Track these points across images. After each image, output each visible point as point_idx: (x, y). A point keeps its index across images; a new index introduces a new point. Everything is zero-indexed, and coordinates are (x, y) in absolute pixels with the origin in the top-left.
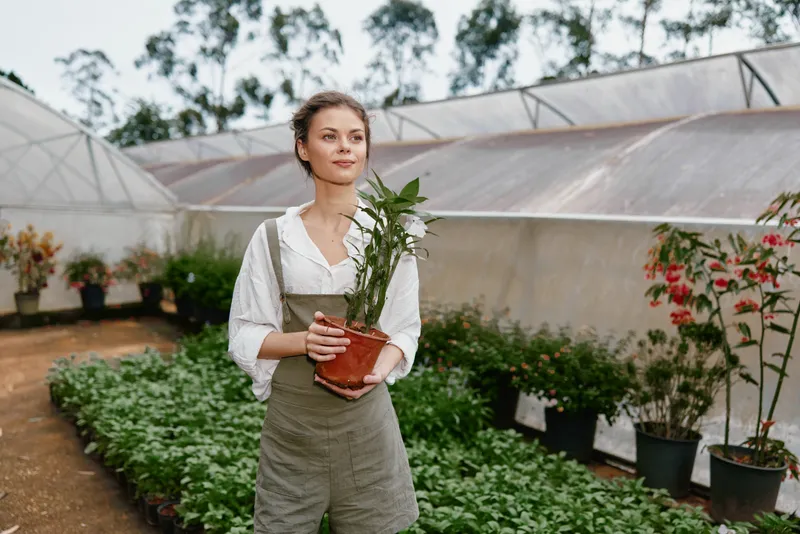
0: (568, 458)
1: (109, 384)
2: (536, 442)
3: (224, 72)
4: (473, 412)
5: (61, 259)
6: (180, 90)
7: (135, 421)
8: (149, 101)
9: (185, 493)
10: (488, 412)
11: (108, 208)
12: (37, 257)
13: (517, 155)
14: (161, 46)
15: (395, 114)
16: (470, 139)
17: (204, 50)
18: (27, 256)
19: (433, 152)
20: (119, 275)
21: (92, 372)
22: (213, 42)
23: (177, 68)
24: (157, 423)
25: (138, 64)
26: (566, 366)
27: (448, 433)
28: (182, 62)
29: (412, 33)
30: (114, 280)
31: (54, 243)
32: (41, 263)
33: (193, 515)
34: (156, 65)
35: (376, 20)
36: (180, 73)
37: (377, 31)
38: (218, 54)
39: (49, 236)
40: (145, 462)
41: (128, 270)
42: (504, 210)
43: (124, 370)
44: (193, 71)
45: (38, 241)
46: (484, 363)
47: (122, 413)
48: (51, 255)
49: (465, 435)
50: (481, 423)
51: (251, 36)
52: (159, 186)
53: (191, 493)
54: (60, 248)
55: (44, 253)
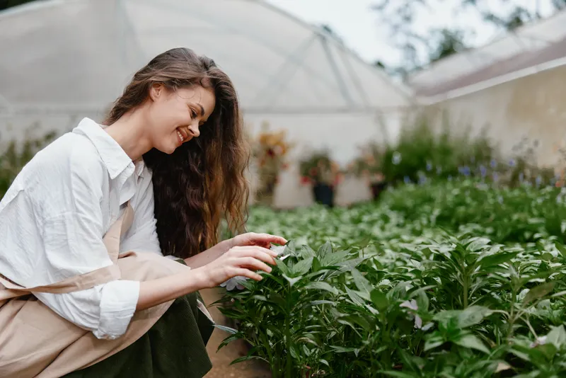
5: (294, 156)
6: (490, 17)
12: (271, 153)
18: (263, 154)
20: (346, 173)
30: (343, 179)
31: (289, 139)
39: (283, 134)
45: (272, 139)
48: (284, 152)
54: (293, 145)
55: (277, 150)
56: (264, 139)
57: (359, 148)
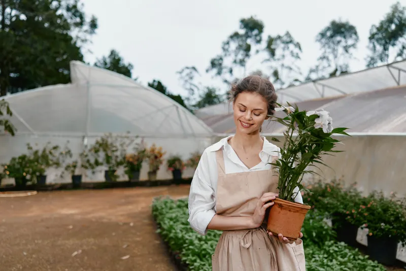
0: (369, 259)
1: (171, 209)
2: (357, 250)
3: (245, 70)
4: (324, 232)
5: (165, 158)
6: (226, 81)
7: (174, 222)
8: (211, 87)
9: (184, 250)
10: (332, 233)
11: (185, 136)
12: (156, 157)
13: (378, 101)
14: (216, 62)
15: (320, 84)
16: (355, 95)
17: (235, 62)
18: (152, 157)
19: (333, 103)
20: (187, 165)
21: (166, 203)
22: (240, 57)
23: (224, 70)
24: (183, 224)
25: (207, 71)
26: (375, 212)
27: (310, 241)
28: (225, 67)
29: (343, 40)
30: (185, 167)
31: (163, 151)
32: (158, 160)
33: (184, 258)
34: (215, 71)
35: (323, 35)
36: (226, 73)
37: (324, 40)
38: (242, 62)
39: (161, 149)
40: (174, 237)
41: (191, 163)
42: (360, 131)
43: (178, 203)
44: (231, 71)
45: (156, 151)
46: (333, 208)
47: (171, 219)
48: (161, 156)
49: (321, 244)
50: (328, 238)
51: (257, 51)
52: (205, 126)
53: (186, 250)
54: (165, 153)
55: (158, 156)
56: (153, 150)
57: (191, 154)
